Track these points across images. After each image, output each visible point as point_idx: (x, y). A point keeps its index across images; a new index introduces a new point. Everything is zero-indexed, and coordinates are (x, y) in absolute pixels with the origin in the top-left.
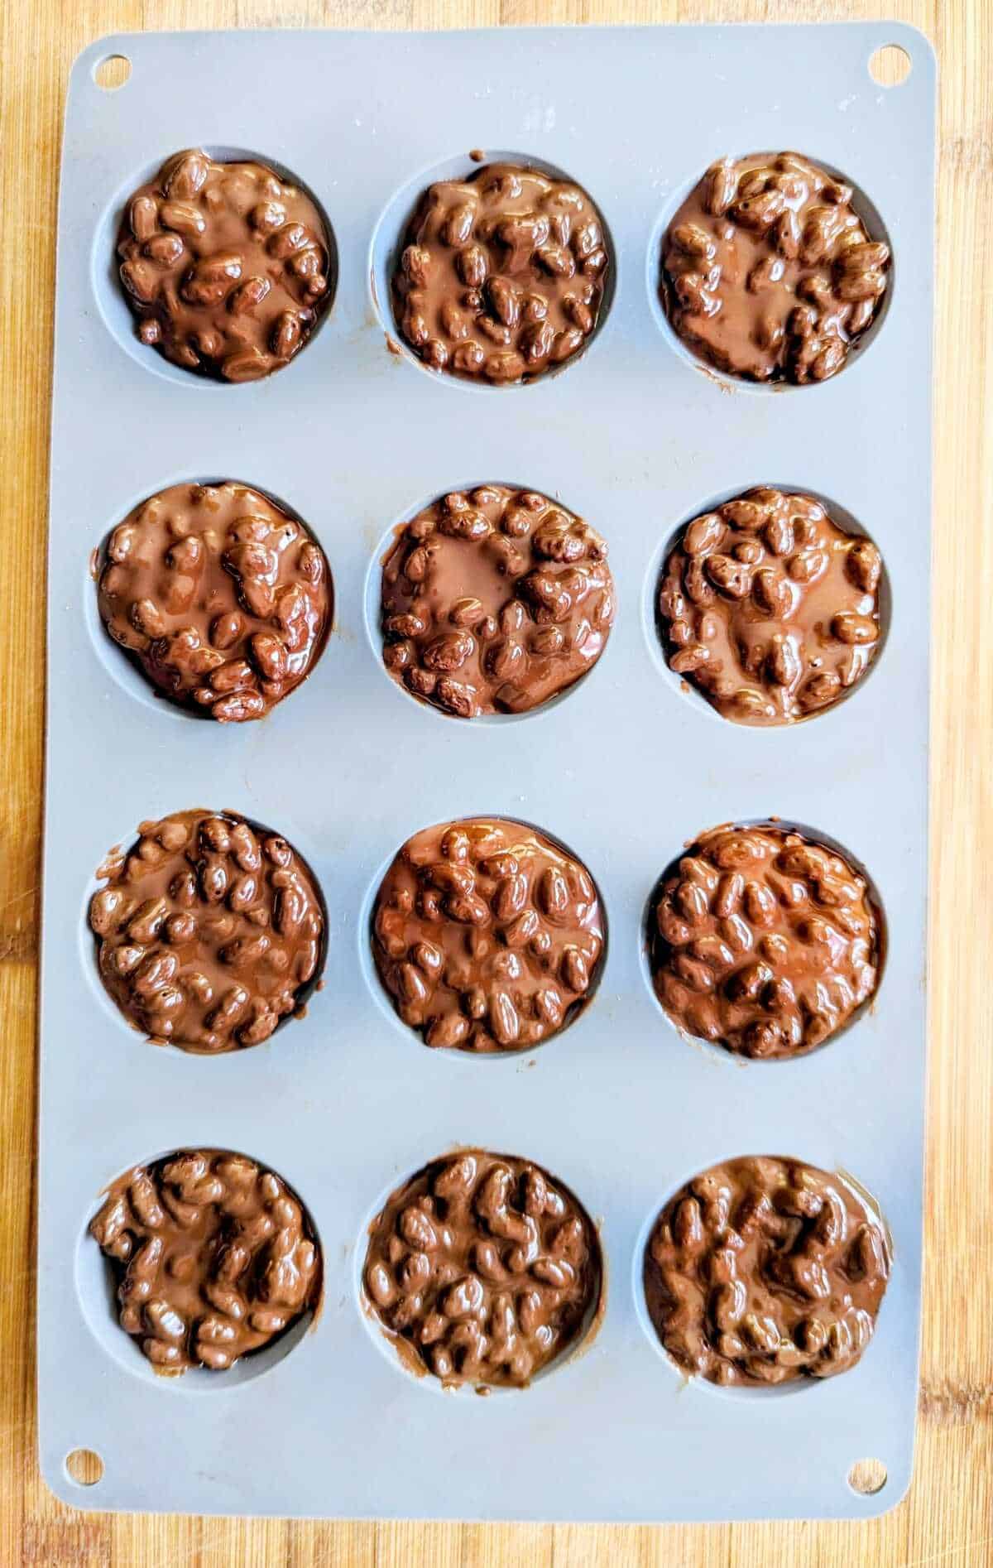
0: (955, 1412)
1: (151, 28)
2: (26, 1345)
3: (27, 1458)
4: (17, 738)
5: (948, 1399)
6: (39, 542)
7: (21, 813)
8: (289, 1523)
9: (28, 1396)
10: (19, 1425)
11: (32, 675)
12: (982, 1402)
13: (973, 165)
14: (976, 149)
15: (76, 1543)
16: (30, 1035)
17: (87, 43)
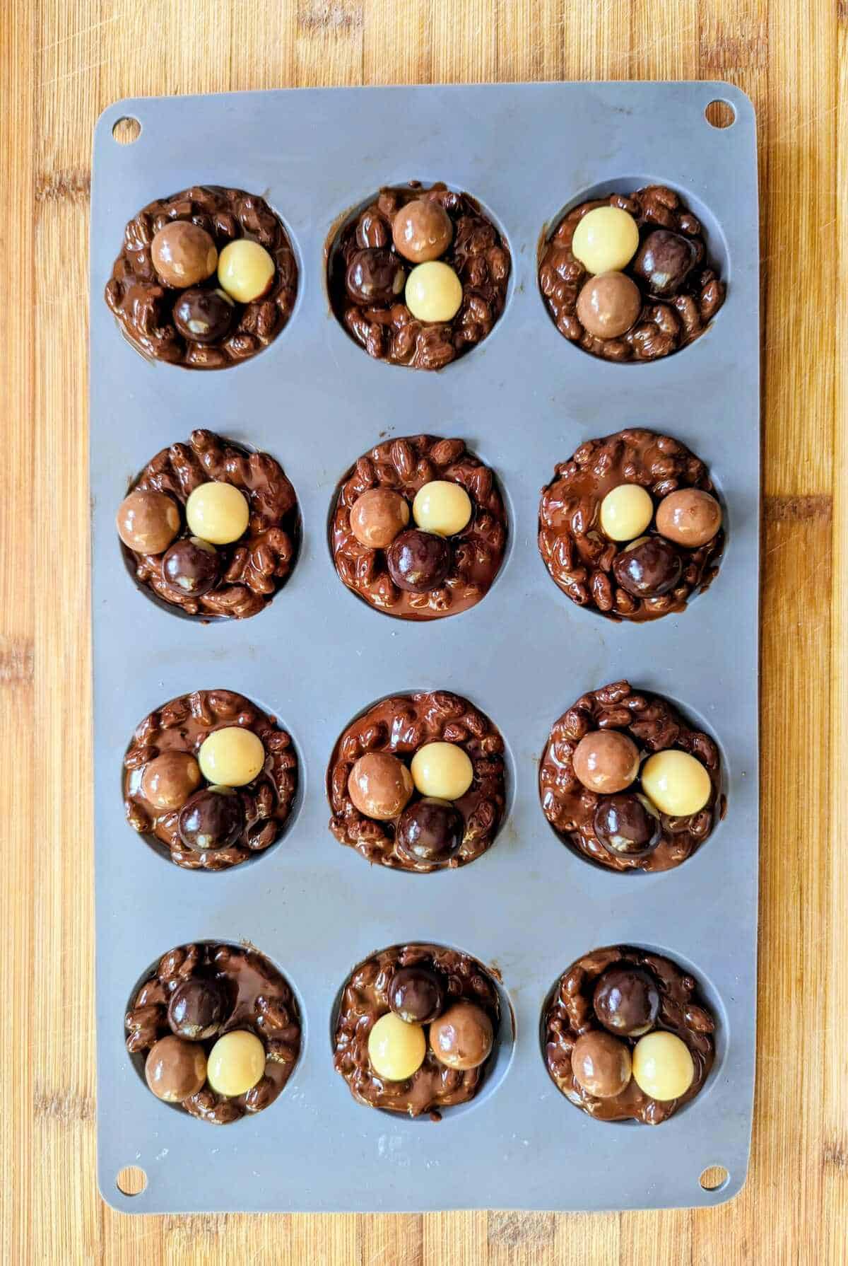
0: (67, 179)
1: (685, 1211)
2: (767, 206)
3: (765, 118)
4: (781, 670)
5: (73, 189)
6: (766, 819)
7: (778, 612)
8: (563, 79)
9: (765, 164)
10: (772, 143)
11: (770, 717)
12: (47, 188)
13: (74, 1100)
14: (72, 1111)
15: (727, 54)
16: (768, 443)
17: (734, 1200)
